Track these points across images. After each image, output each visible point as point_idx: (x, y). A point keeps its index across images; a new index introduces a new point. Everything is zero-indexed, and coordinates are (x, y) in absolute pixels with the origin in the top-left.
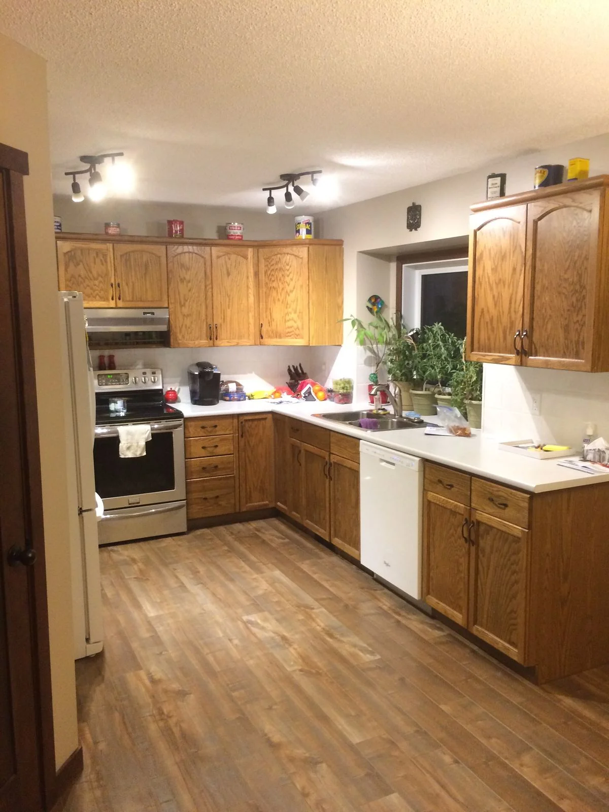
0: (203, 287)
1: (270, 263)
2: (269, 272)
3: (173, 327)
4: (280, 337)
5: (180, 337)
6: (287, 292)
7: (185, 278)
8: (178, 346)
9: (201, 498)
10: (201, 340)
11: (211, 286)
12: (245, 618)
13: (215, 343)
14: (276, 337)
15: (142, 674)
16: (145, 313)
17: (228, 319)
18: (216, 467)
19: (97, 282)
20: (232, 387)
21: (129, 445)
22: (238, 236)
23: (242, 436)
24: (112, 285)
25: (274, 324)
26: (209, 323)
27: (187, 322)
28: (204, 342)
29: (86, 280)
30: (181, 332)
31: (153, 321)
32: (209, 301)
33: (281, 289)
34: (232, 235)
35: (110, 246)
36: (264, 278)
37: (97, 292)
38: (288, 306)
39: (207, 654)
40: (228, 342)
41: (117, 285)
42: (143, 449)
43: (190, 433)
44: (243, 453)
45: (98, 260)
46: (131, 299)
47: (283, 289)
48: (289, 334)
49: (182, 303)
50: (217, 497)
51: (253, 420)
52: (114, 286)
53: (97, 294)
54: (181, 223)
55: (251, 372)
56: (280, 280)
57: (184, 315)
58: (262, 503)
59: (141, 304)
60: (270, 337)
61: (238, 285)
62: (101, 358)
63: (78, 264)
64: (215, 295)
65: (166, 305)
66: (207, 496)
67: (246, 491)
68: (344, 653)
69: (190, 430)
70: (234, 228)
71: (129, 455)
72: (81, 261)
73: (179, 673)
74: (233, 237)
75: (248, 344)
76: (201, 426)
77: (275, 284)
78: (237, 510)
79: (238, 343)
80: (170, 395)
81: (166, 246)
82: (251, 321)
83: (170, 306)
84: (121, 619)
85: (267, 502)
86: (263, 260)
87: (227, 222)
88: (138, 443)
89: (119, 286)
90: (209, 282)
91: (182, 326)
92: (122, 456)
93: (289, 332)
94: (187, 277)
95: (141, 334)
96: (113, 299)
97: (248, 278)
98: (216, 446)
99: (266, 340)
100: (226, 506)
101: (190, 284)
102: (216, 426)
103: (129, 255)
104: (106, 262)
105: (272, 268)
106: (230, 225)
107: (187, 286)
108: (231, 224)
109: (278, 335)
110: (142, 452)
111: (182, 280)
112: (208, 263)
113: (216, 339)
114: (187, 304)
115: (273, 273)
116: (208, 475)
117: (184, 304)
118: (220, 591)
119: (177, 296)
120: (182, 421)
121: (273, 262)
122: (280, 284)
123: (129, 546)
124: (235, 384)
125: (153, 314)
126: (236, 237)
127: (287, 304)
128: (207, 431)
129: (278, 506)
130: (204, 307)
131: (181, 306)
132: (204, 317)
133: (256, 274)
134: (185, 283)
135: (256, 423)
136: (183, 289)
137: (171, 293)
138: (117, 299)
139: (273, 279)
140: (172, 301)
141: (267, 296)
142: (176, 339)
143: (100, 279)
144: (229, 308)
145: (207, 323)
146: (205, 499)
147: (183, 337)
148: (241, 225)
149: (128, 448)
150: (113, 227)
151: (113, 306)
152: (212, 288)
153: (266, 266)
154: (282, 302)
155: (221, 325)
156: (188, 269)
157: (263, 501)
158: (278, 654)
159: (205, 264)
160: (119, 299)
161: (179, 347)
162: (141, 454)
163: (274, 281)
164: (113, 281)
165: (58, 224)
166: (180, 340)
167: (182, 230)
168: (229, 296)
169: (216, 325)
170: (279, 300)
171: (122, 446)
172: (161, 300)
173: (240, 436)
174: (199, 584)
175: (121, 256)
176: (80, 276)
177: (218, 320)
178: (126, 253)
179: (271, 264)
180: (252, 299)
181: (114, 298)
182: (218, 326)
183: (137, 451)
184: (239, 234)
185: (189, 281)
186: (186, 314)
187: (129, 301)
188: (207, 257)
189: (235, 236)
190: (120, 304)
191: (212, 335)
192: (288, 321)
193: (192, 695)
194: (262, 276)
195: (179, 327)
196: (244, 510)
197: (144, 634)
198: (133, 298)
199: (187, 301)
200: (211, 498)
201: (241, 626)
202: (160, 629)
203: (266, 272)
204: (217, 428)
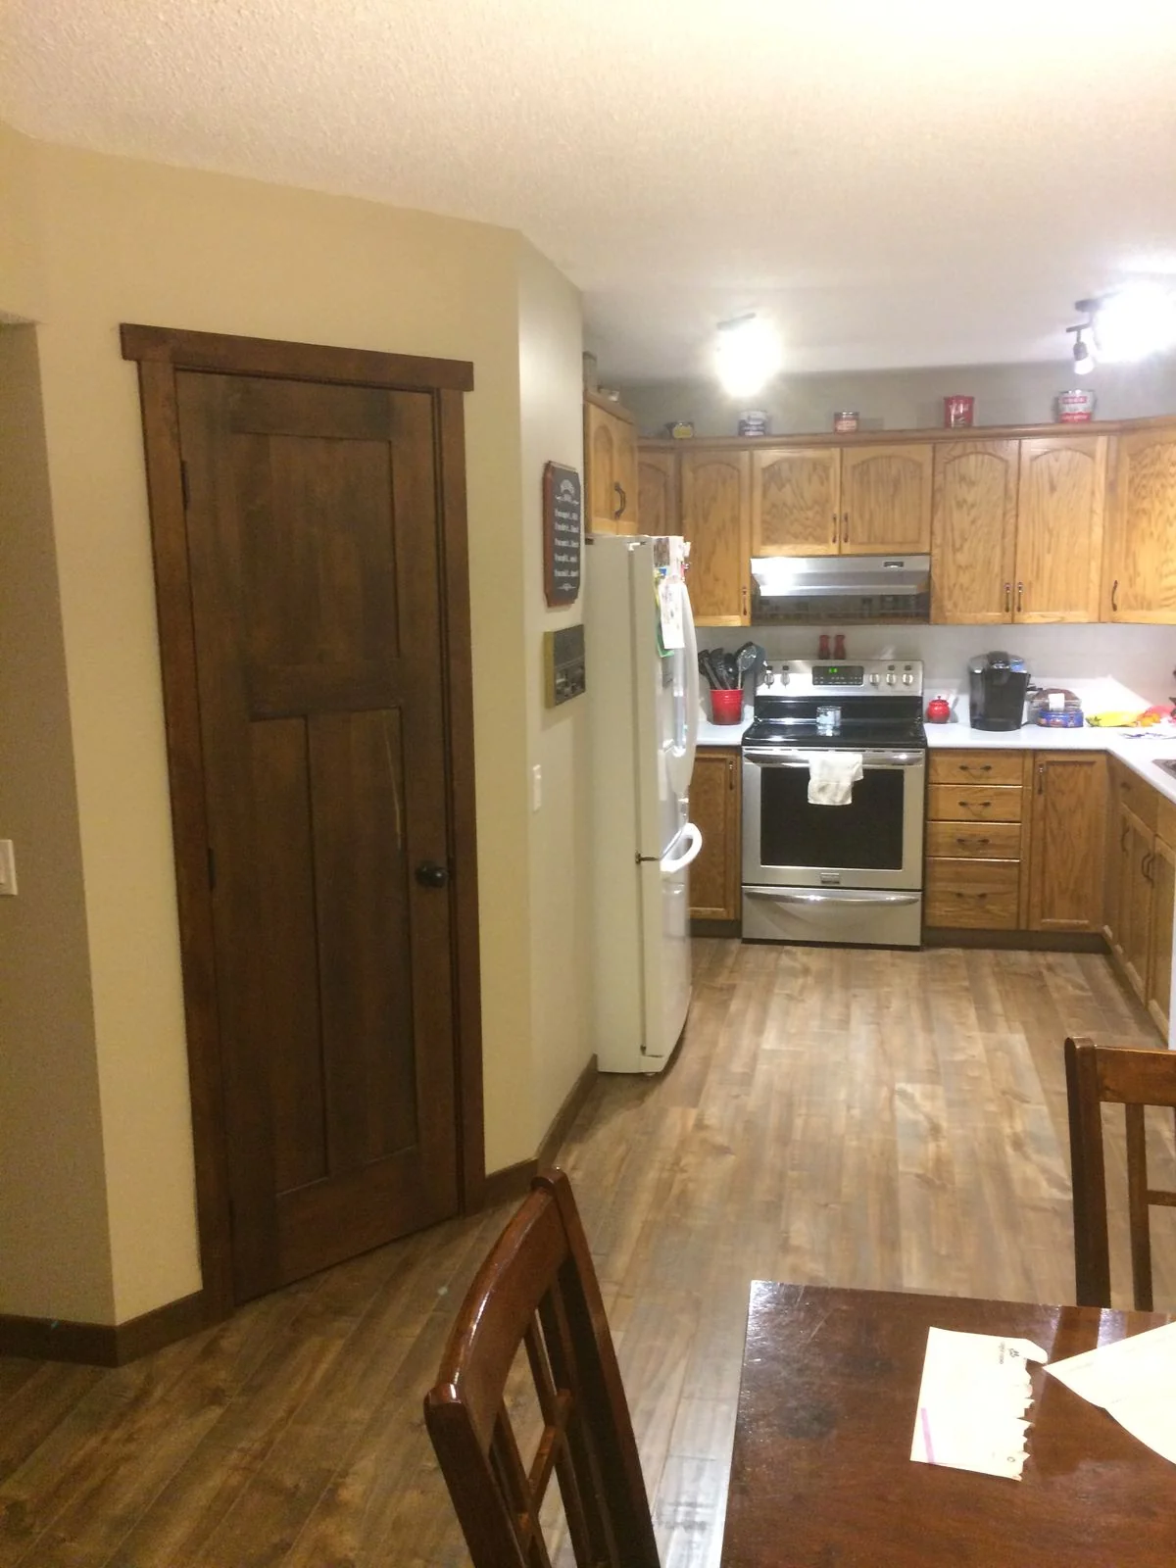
0: (1000, 512)
1: (1140, 463)
2: (1137, 481)
3: (937, 586)
4: (1149, 607)
5: (948, 605)
6: (1168, 518)
7: (965, 501)
8: (943, 621)
9: (952, 893)
10: (988, 611)
11: (1014, 513)
12: (900, 1085)
13: (1016, 617)
14: (1142, 608)
15: (693, 1113)
16: (887, 564)
17: (1046, 574)
18: (985, 841)
19: (810, 514)
20: (1056, 702)
21: (824, 784)
22: (1080, 414)
23: (1040, 791)
24: (835, 519)
25: (1139, 581)
26: (1006, 581)
27: (964, 579)
28: (994, 615)
29: (795, 511)
30: (950, 596)
31: (901, 577)
32: (1009, 537)
33: (1157, 512)
34: (1068, 414)
35: (836, 452)
36: (1127, 493)
37: (810, 530)
38: (1168, 547)
39: (800, 1115)
40: (1043, 616)
41: (843, 518)
42: (847, 793)
43: (938, 775)
44: (1041, 824)
45: (815, 478)
46: (866, 540)
47: (1161, 513)
48: (1167, 603)
49: (958, 545)
50: (983, 896)
51: (1064, 764)
52: (838, 520)
53: (810, 534)
54: (969, 401)
55: (1104, 675)
56: (1157, 495)
57: (960, 567)
58: (1075, 921)
59: (881, 549)
60: (1130, 607)
61: (1072, 509)
62: (824, 638)
63: (783, 486)
64: (1022, 528)
65: (926, 549)
66: (962, 891)
67: (1043, 892)
68: (1016, 1175)
69: (939, 771)
70: (1070, 400)
71: (823, 800)
72: (789, 481)
73: (739, 1127)
74: (1068, 418)
75: (1085, 620)
76: (960, 765)
77: (1146, 504)
78: (1023, 927)
79: (1063, 618)
80: (936, 708)
81: (935, 444)
82: (1095, 576)
83: (936, 551)
84: (722, 1043)
85: (1086, 922)
86: (1128, 459)
87: (1061, 390)
88: (838, 782)
89: (846, 519)
90: (1011, 505)
91: (955, 585)
92: (811, 801)
93: (1166, 599)
94: (970, 499)
95: (890, 599)
96: (834, 541)
97: (1093, 493)
98: (987, 804)
99: (1122, 613)
100: (1001, 914)
101: (974, 512)
102: (988, 768)
103: (868, 466)
104: (827, 478)
105: (1144, 472)
106: (1066, 395)
107: (968, 514)
108: (1067, 392)
109: (1146, 604)
110: (846, 798)
111: (960, 505)
112: (1013, 470)
113: (1019, 609)
114: (966, 546)
115: (1144, 482)
116: (967, 854)
117: (962, 546)
118: (896, 1041)
119: (949, 534)
120: (921, 754)
121: (1147, 461)
122: (1157, 504)
123: (816, 950)
124: (1062, 696)
125: (901, 564)
126: (1076, 417)
127: (1168, 542)
128: (971, 775)
129: (1104, 932)
130: (998, 550)
131: (955, 550)
132: (997, 569)
133: (1112, 486)
134: (965, 508)
135: (1070, 769)
136: (961, 520)
137: (937, 526)
138: (843, 541)
139: (1143, 493)
140: (938, 540)
141: (1131, 526)
142: (941, 608)
143: (817, 508)
144: (1049, 552)
145: (1002, 580)
146: (960, 895)
147: (955, 605)
148: (1087, 394)
149: (822, 789)
150: (846, 419)
151: (835, 552)
152: (1017, 516)
153: (1133, 468)
154: (1158, 539)
155: (1030, 584)
156: (972, 484)
157: (1077, 918)
158: (903, 1146)
159: (1006, 471)
160: (846, 541)
161: (944, 624)
162: (842, 801)
163: (1144, 498)
164: (836, 511)
165: (760, 423)
166: (949, 611)
167: (968, 415)
168: (1050, 532)
169: (1020, 583)
170: (1152, 534)
171: (813, 785)
172: (918, 542)
173: (1036, 791)
174: (872, 1023)
175: (854, 467)
176: (785, 504)
177: (1024, 575)
178: (863, 462)
179: (1144, 463)
180: (1098, 532)
181: (838, 539)
182: (1025, 586)
183: (835, 795)
184: (1081, 410)
185: (973, 506)
186: (963, 564)
187: (862, 544)
188: (1013, 459)
189: (1074, 415)
190: (847, 548)
191: (1012, 603)
192: (1166, 576)
193: (733, 1157)
194: (1124, 490)
195: (949, 588)
196: (1035, 927)
197: (737, 1067)
198: (869, 538)
199: (966, 540)
200: (971, 897)
201: (884, 1092)
202: (763, 1067)
203: (1131, 481)
204: (991, 772)
